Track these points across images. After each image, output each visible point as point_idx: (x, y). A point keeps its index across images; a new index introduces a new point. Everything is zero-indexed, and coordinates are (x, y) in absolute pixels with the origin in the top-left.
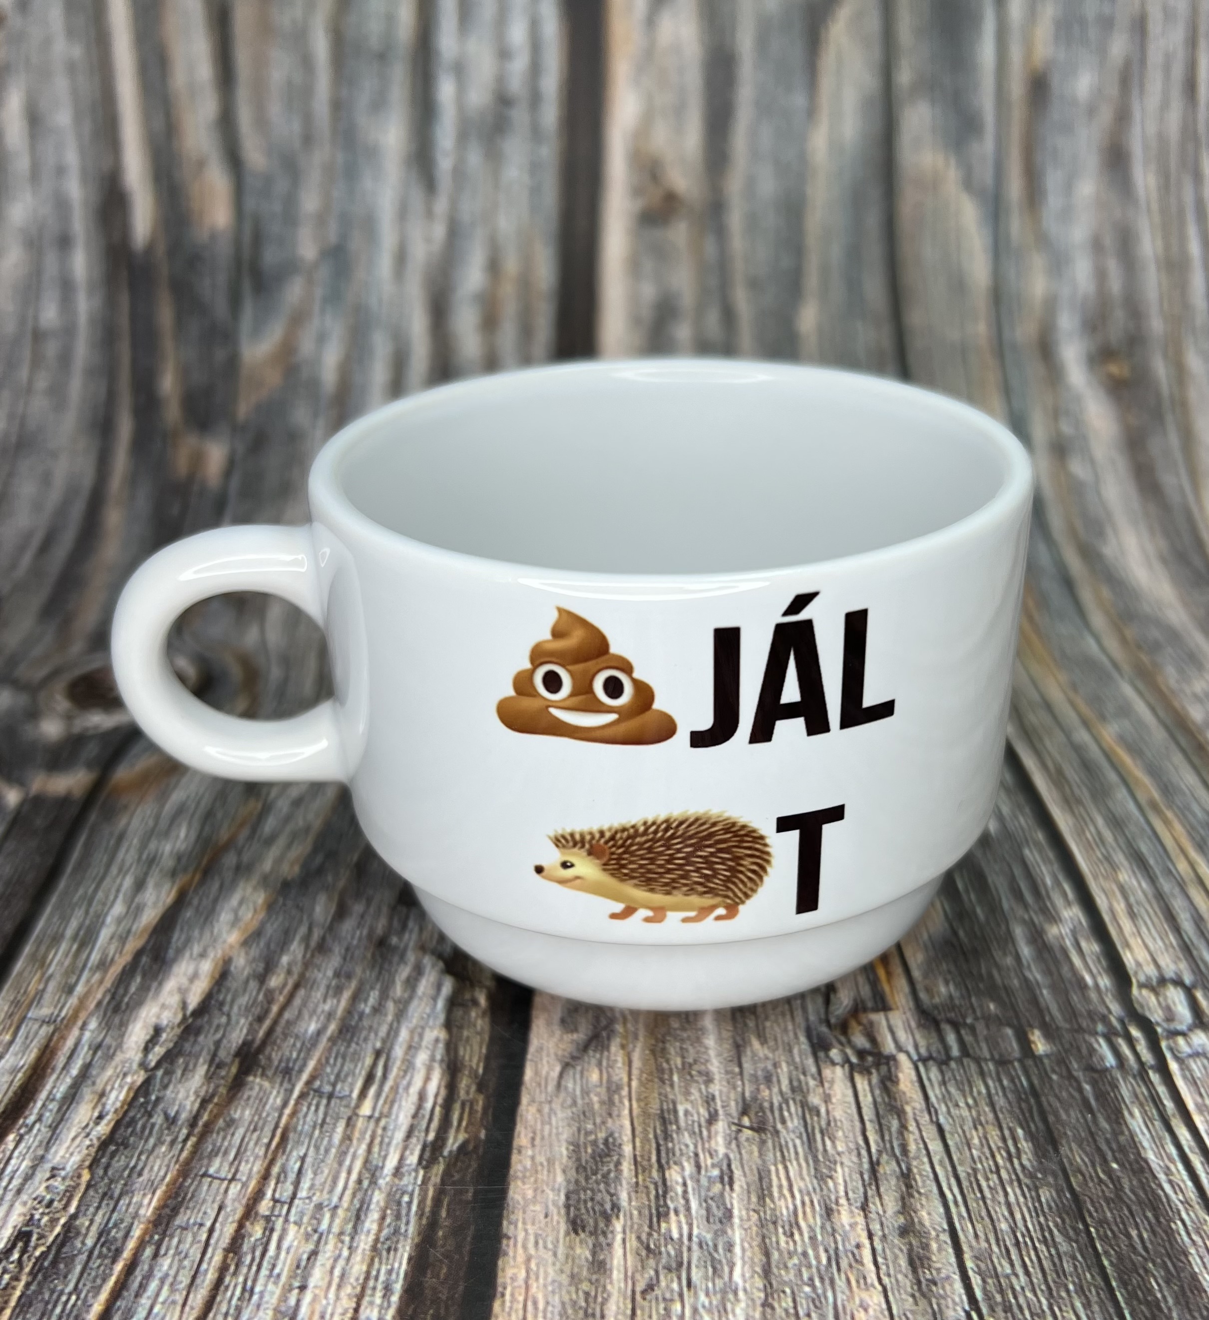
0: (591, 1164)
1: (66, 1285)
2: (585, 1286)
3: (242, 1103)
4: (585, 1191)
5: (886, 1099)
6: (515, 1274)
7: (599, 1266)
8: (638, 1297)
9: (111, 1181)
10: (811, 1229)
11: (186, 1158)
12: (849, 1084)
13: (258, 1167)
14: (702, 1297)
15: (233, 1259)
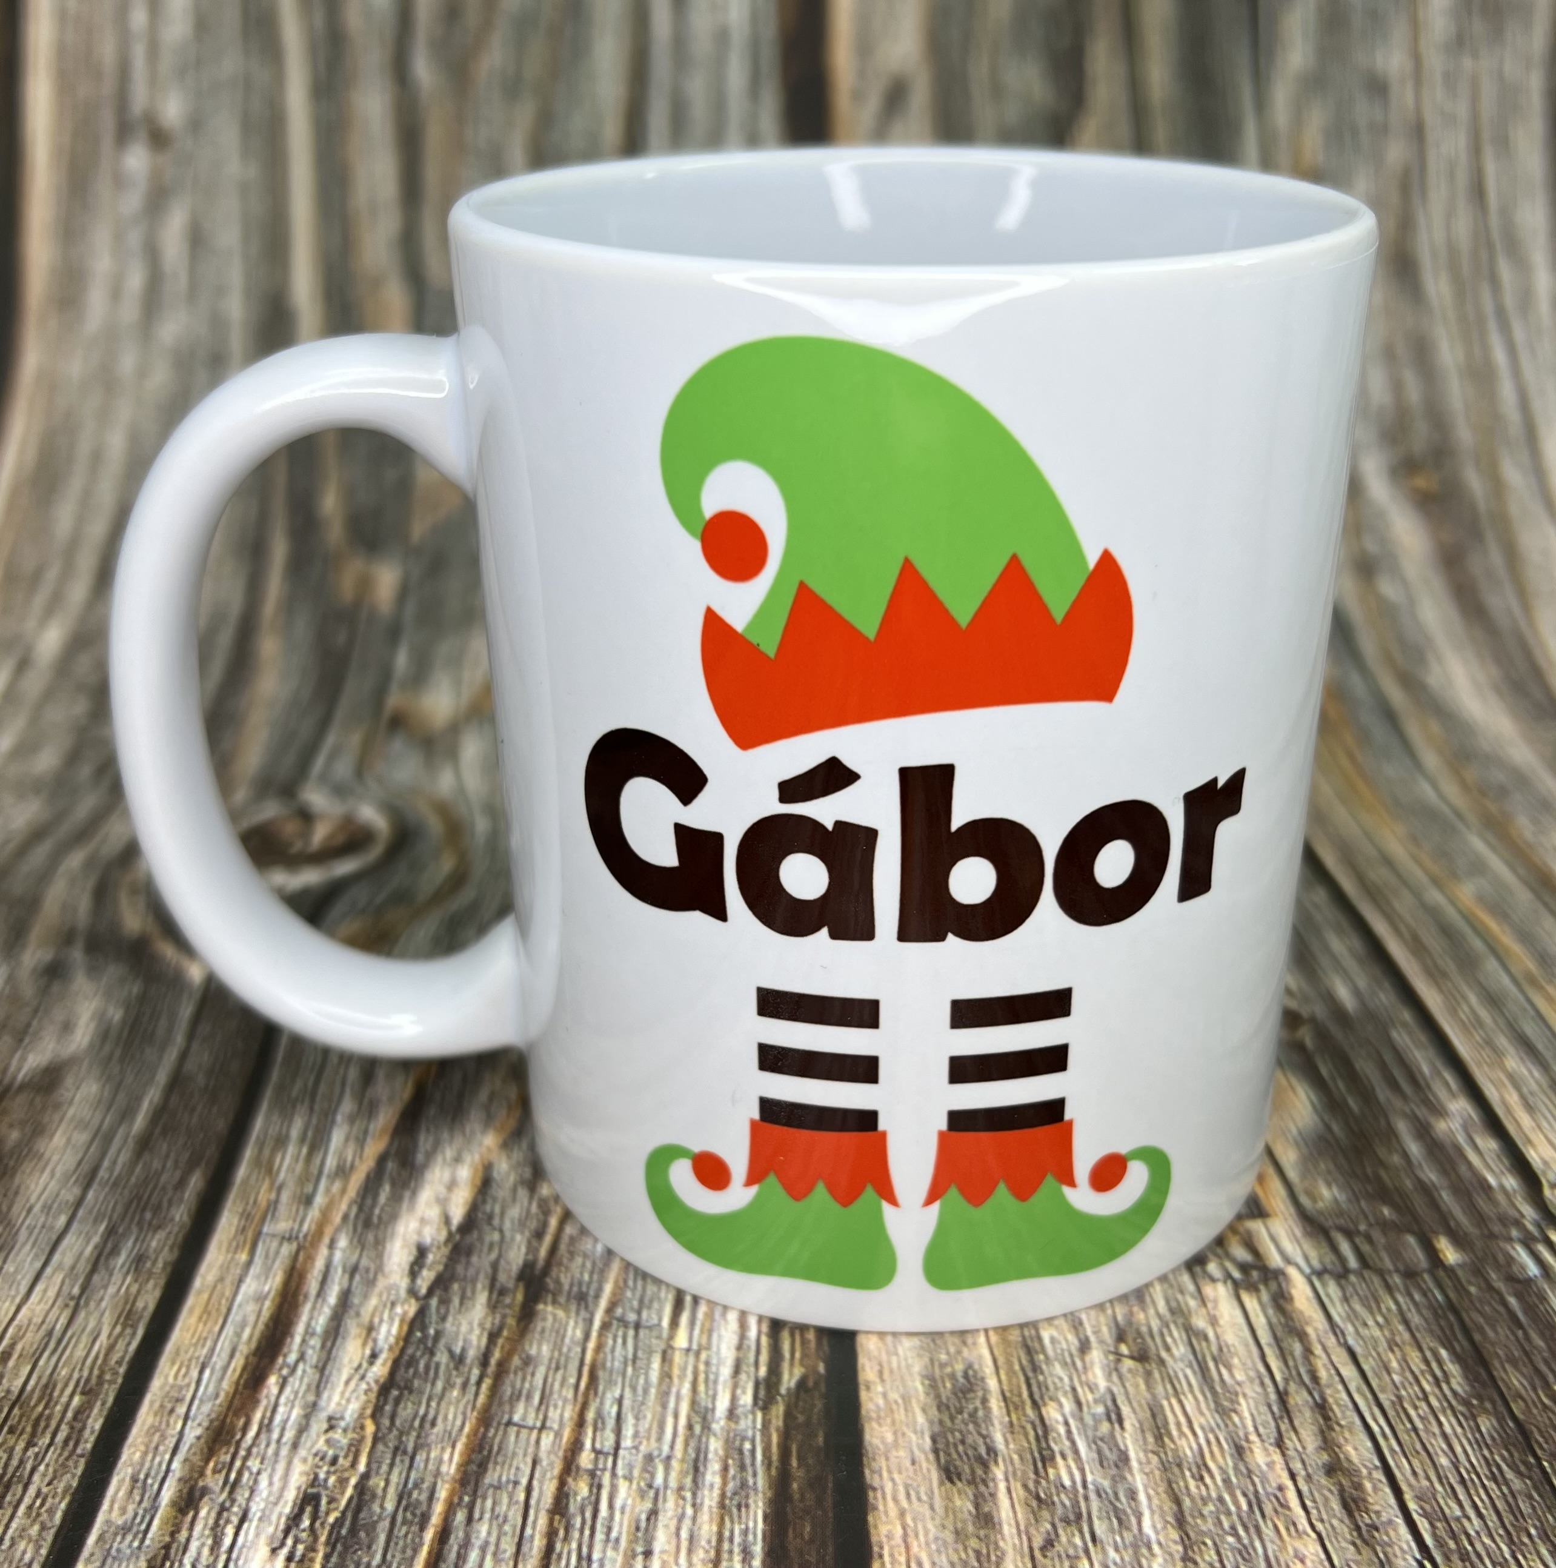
0: (953, 1403)
1: (373, 1557)
2: (973, 1543)
3: (537, 1336)
4: (952, 1433)
5: (1283, 1320)
6: (890, 1531)
7: (986, 1520)
8: (1038, 1554)
9: (401, 1434)
10: (1223, 1471)
11: (484, 1405)
12: (1235, 1303)
13: (569, 1413)
14: (1112, 1553)
15: (560, 1522)
